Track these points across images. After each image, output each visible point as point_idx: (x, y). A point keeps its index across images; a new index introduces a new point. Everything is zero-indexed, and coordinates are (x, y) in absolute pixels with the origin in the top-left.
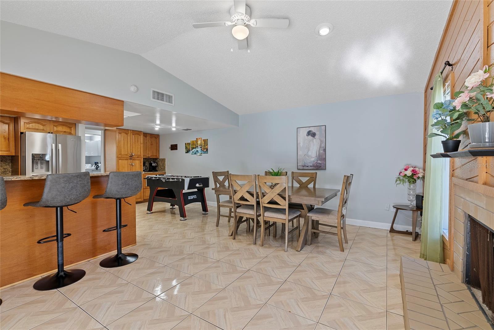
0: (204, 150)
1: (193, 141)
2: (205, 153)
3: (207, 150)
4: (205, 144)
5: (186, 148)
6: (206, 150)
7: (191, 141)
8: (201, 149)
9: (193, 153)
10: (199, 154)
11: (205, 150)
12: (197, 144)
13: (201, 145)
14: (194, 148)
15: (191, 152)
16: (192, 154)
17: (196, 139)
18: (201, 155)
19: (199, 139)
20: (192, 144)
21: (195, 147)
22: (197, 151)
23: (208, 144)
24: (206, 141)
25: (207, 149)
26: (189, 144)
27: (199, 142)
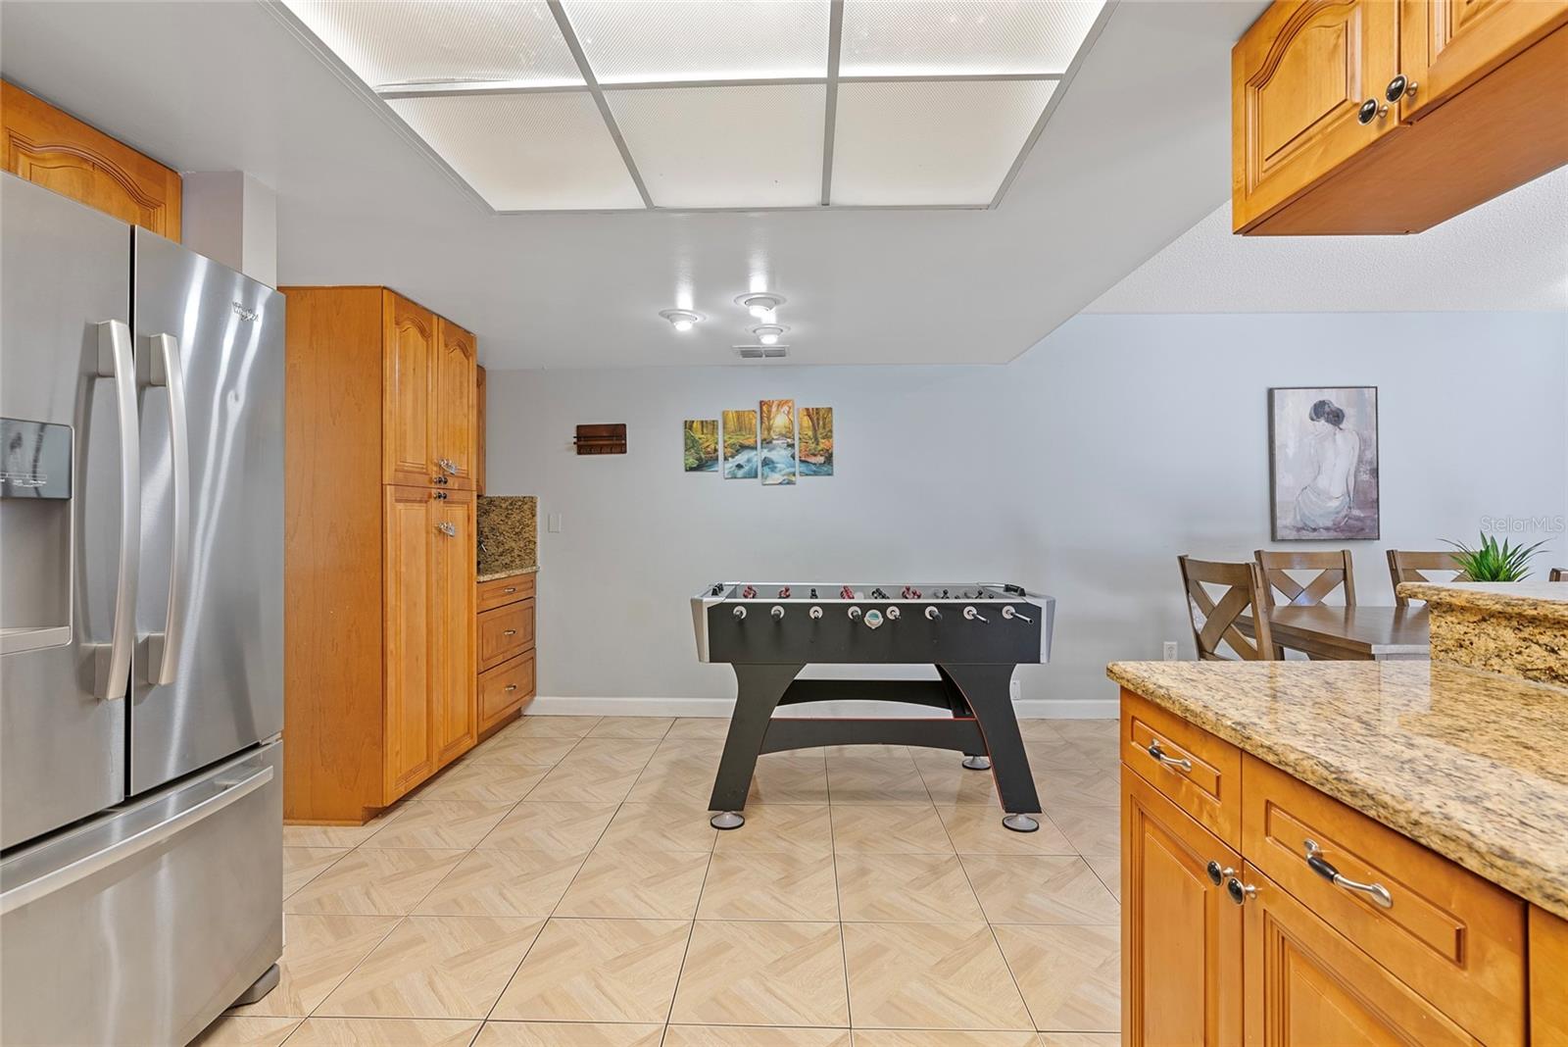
0: (813, 460)
1: (739, 415)
2: (816, 473)
3: (829, 459)
4: (815, 430)
5: (691, 444)
6: (821, 459)
7: (725, 414)
8: (788, 452)
9: (740, 473)
10: (777, 477)
11: (820, 461)
12: (769, 429)
13: (788, 434)
14: (743, 447)
15: (724, 467)
16: (734, 477)
17: (762, 403)
18: (790, 483)
19: (780, 404)
20: (731, 425)
21: (750, 442)
22: (766, 462)
23: (831, 431)
24: (820, 420)
25: (831, 455)
26: (709, 426)
27: (780, 421)
